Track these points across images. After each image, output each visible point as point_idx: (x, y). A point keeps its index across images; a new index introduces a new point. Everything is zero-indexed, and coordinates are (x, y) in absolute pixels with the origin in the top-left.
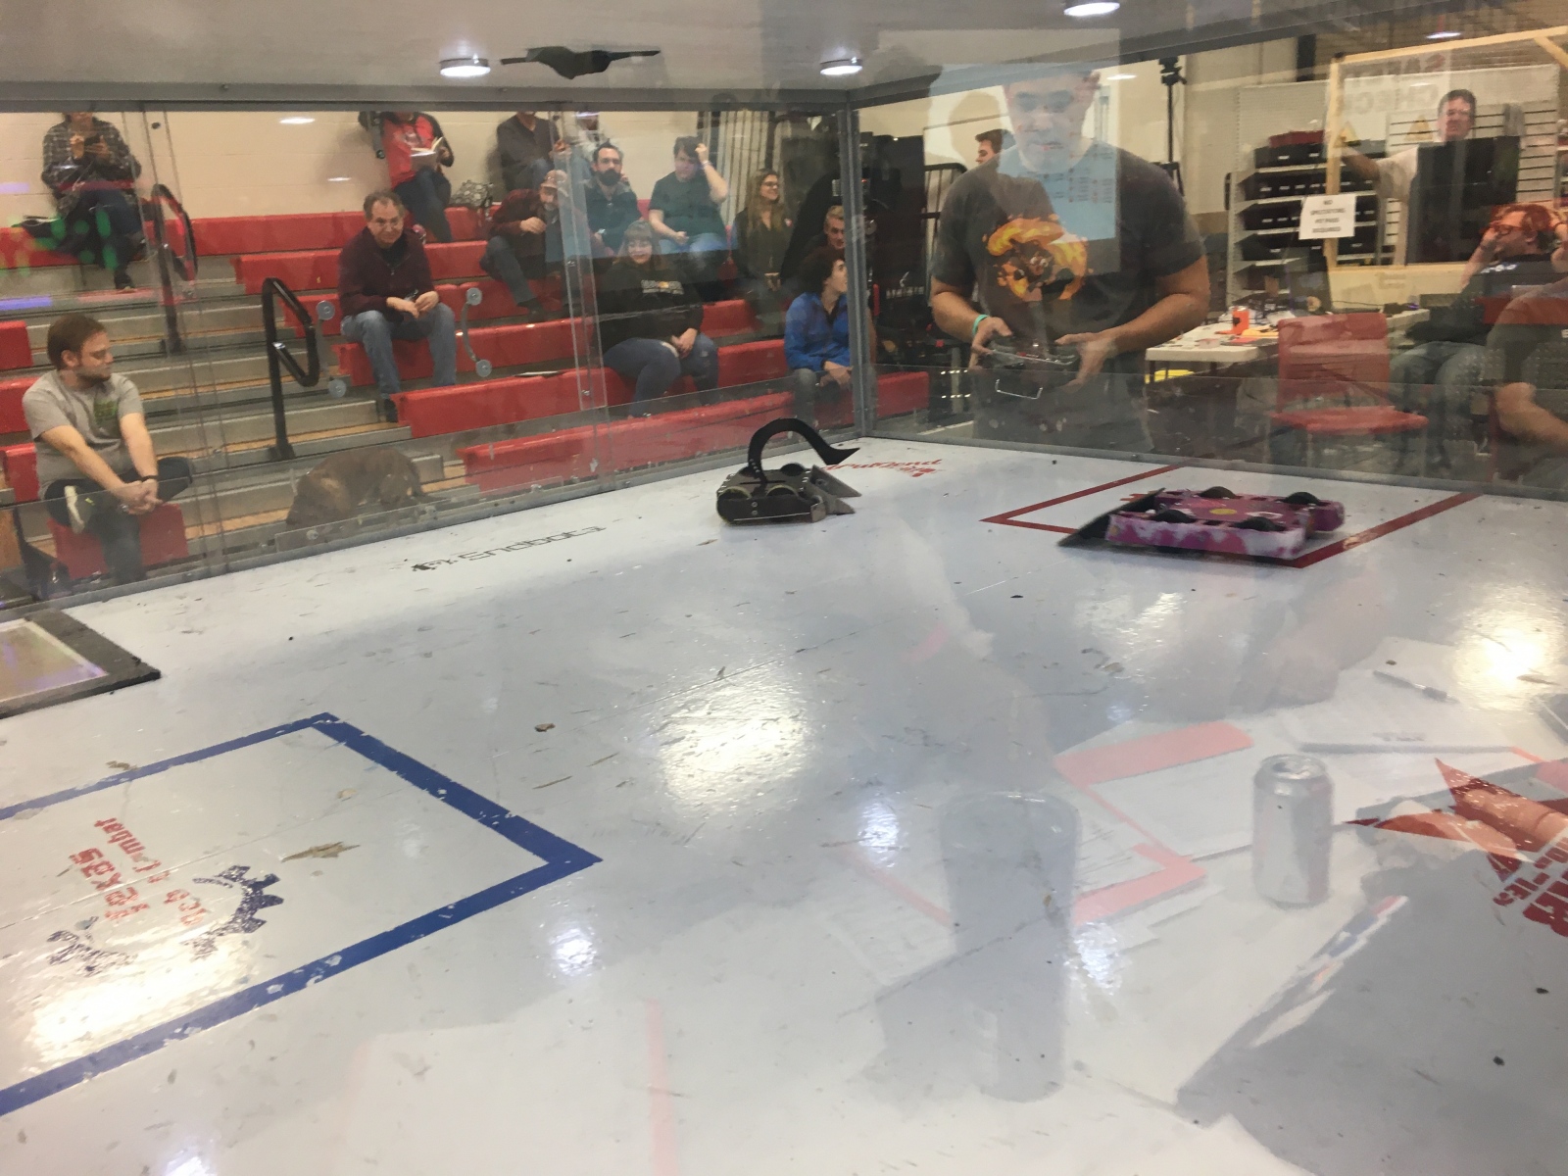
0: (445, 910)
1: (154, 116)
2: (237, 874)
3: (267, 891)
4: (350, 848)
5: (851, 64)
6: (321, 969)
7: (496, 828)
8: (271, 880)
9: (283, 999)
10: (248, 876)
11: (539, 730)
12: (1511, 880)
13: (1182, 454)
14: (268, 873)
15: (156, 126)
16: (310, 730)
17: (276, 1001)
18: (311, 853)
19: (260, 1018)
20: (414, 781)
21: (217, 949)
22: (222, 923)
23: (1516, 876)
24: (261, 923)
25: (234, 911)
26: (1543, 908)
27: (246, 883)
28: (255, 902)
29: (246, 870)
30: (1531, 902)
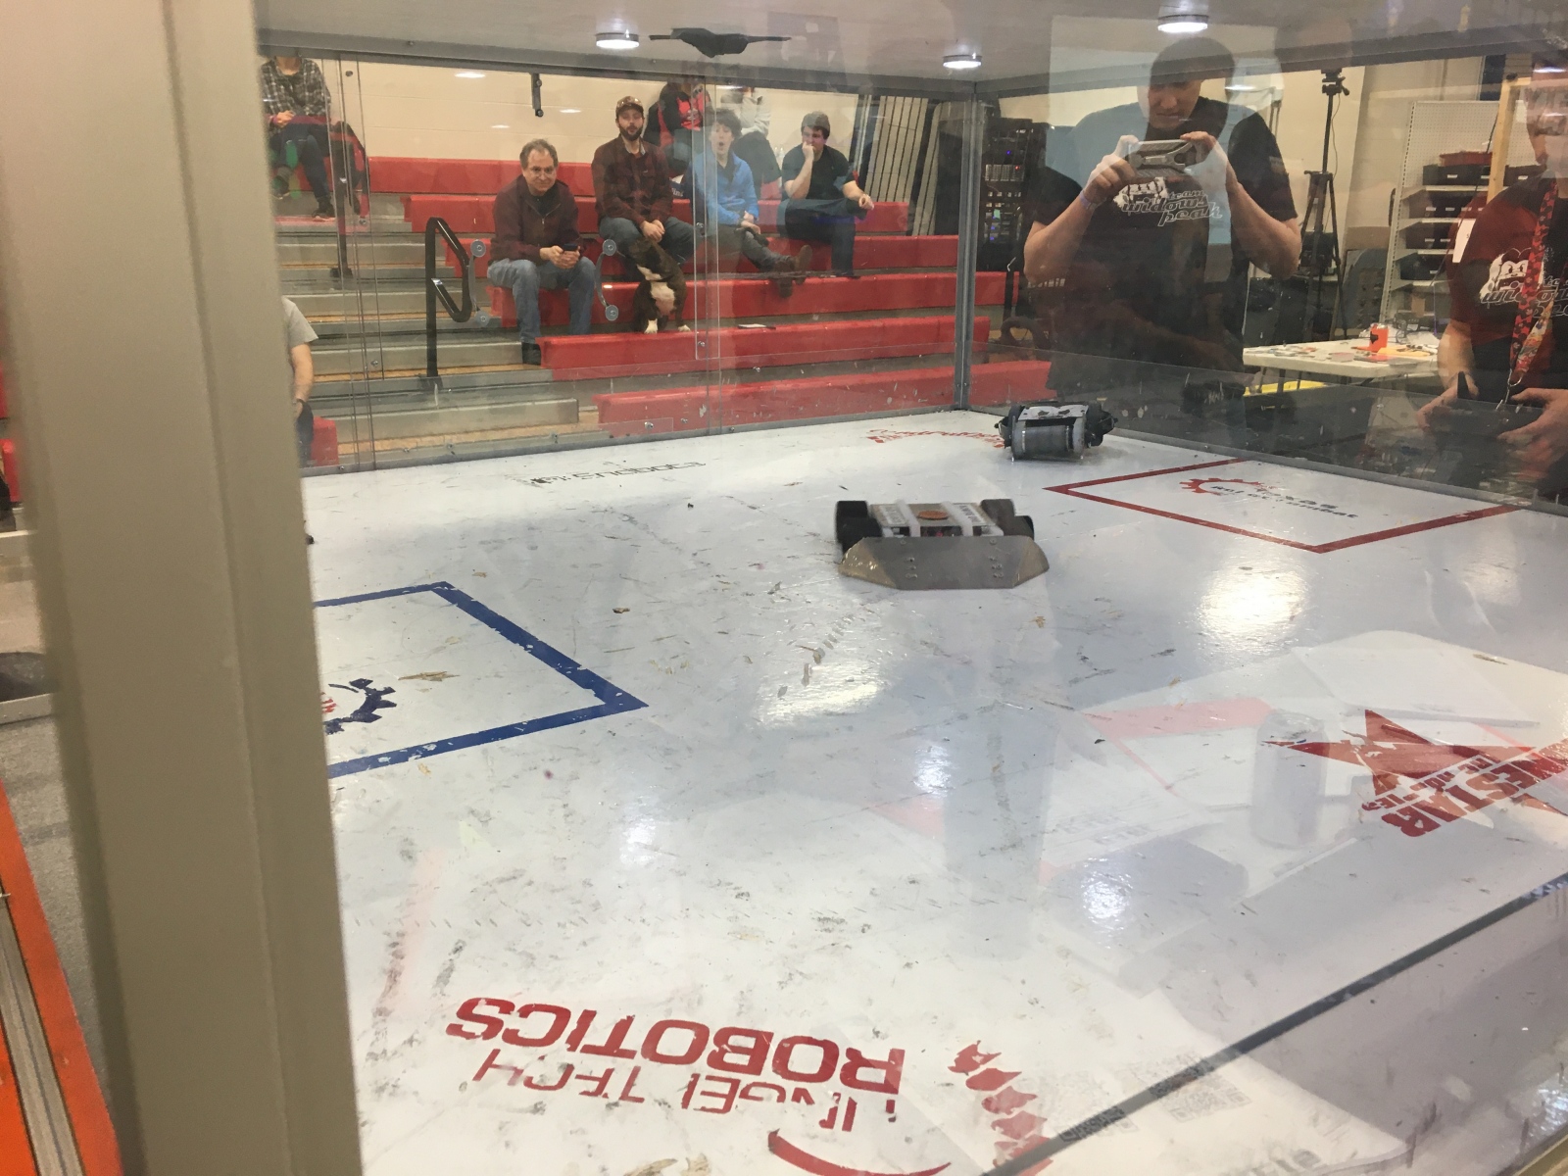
0: (520, 725)
1: (348, 65)
2: (361, 684)
3: (384, 697)
4: (453, 676)
5: (971, 59)
6: (421, 751)
7: (568, 676)
8: (389, 691)
9: (390, 766)
10: (370, 686)
11: (615, 612)
12: (1381, 796)
13: (1249, 448)
14: (387, 686)
15: (349, 74)
16: (431, 592)
17: (384, 768)
18: (421, 676)
19: (372, 776)
20: (508, 637)
21: (343, 730)
22: (348, 715)
23: (1389, 793)
24: (377, 718)
25: (358, 708)
26: (1401, 816)
27: (368, 691)
28: (373, 704)
29: (371, 682)
30: (1393, 810)
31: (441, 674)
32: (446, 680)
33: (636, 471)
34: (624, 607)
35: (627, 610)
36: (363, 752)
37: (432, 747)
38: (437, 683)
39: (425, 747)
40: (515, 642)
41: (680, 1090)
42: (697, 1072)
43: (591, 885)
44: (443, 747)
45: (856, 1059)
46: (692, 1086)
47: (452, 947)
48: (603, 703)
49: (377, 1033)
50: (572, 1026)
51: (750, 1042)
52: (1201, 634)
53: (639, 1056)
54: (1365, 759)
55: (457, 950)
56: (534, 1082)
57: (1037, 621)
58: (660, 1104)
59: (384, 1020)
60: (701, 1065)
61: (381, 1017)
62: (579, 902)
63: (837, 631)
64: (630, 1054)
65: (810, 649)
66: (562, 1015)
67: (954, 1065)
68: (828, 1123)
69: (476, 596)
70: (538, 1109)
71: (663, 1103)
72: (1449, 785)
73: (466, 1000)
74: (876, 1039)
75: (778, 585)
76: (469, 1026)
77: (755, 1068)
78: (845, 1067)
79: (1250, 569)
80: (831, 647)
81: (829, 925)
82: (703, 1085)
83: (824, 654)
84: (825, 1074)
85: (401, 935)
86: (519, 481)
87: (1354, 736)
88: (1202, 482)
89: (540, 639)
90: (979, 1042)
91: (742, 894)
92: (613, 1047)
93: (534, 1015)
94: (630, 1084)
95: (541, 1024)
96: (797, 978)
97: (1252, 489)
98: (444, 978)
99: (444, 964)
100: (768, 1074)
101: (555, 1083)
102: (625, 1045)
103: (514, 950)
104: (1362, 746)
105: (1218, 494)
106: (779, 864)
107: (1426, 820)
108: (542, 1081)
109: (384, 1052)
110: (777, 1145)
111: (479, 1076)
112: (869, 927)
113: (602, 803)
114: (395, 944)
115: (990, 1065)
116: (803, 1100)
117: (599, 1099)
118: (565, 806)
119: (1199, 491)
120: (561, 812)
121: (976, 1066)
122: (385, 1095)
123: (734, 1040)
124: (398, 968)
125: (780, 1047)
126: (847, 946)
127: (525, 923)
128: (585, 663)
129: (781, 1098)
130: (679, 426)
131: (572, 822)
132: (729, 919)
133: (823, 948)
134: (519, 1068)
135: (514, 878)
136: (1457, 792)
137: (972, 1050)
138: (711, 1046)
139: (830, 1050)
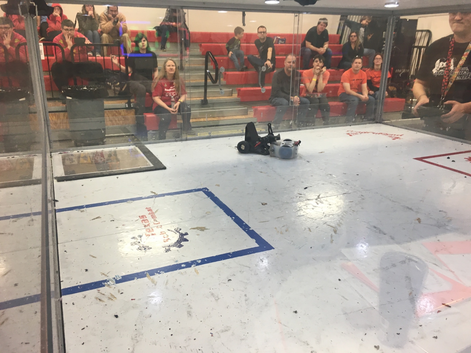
0: (229, 254)
2: (177, 231)
3: (185, 237)
4: (207, 229)
5: (395, 4)
7: (246, 232)
8: (186, 234)
9: (185, 269)
10: (181, 232)
11: (263, 204)
16: (202, 191)
18: (197, 228)
19: (178, 273)
20: (226, 214)
21: (171, 251)
22: (173, 244)
25: (176, 241)
28: (181, 239)
29: (180, 230)
31: (204, 228)
32: (205, 231)
34: (265, 202)
35: (266, 204)
37: (200, 262)
38: (203, 232)
39: (197, 261)
40: (229, 216)
44: (204, 261)
48: (258, 246)
57: (417, 220)
63: (342, 219)
65: (332, 227)
69: (216, 194)
80: (340, 226)
83: (338, 230)
86: (231, 147)
89: (237, 215)
113: (259, 296)
128: (252, 227)
130: (283, 128)
131: (248, 304)
135: (227, 330)
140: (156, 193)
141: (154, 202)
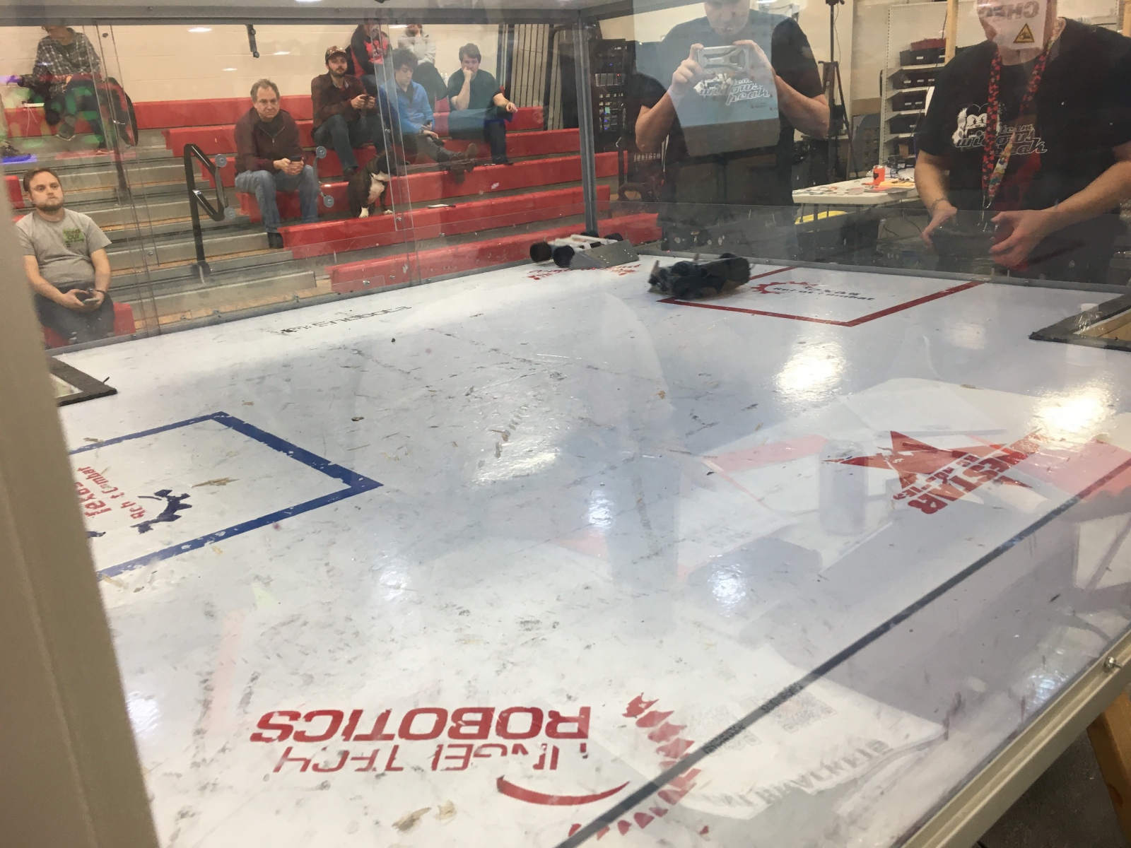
0: (288, 510)
1: (104, 29)
2: (163, 493)
3: (182, 502)
4: (234, 480)
6: (214, 538)
7: (323, 471)
8: (185, 496)
9: (190, 551)
10: (170, 494)
11: (354, 420)
12: (908, 488)
14: (184, 493)
15: (105, 35)
16: (211, 422)
17: (187, 553)
18: (209, 483)
19: (177, 560)
20: (274, 448)
21: (152, 529)
22: (155, 517)
23: (912, 485)
24: (178, 517)
25: (162, 511)
26: (920, 500)
27: (169, 498)
28: (174, 507)
29: (170, 491)
30: (915, 498)
31: (225, 479)
32: (228, 484)
33: (360, 317)
34: (360, 416)
35: (362, 418)
36: (169, 544)
37: (223, 534)
38: (222, 487)
39: (217, 534)
40: (279, 450)
41: (430, 757)
42: (441, 743)
43: (351, 620)
44: (231, 532)
45: (556, 718)
46: (438, 754)
47: (250, 677)
48: (350, 487)
49: (197, 747)
50: (345, 722)
51: (478, 717)
52: (774, 391)
53: (397, 737)
54: (894, 465)
55: (253, 679)
56: (320, 766)
57: (660, 394)
58: (415, 770)
59: (202, 738)
60: (444, 737)
61: (201, 735)
62: (342, 633)
63: (518, 417)
64: (390, 737)
65: (498, 431)
66: (337, 716)
67: (626, 712)
68: (539, 766)
69: (247, 421)
70: (324, 786)
71: (417, 769)
72: (951, 476)
73: (264, 713)
74: (570, 702)
75: (472, 390)
76: (267, 733)
77: (483, 734)
78: (549, 725)
79: (805, 343)
80: (514, 428)
81: (529, 626)
82: (446, 752)
83: (510, 434)
84: (534, 732)
85: (210, 673)
86: (272, 332)
87: (884, 449)
88: (766, 286)
89: (298, 446)
90: (642, 694)
91: (464, 612)
92: (378, 732)
93: (316, 718)
94: (392, 758)
95: (323, 724)
96: (509, 666)
97: (802, 288)
98: (246, 699)
99: (245, 690)
100: (493, 737)
101: (335, 766)
102: (387, 731)
103: (297, 673)
104: (891, 456)
105: (778, 293)
106: (489, 587)
107: (937, 501)
108: (326, 765)
109: (204, 760)
110: (504, 787)
111: (277, 769)
112: (558, 623)
113: (355, 559)
114: (206, 681)
115: (652, 709)
116: (520, 753)
117: (371, 774)
118: (327, 564)
119: (765, 292)
120: (325, 569)
121: (641, 711)
122: (207, 792)
123: (466, 717)
124: (209, 699)
125: (500, 716)
126: (543, 639)
127: (303, 653)
128: (333, 459)
129: (504, 753)
130: (389, 281)
131: (333, 575)
132: (456, 631)
133: (526, 643)
134: (308, 757)
135: (292, 621)
136: (956, 480)
137: (638, 700)
138: (450, 723)
139: (537, 714)
140: (99, 439)
141: (97, 456)
